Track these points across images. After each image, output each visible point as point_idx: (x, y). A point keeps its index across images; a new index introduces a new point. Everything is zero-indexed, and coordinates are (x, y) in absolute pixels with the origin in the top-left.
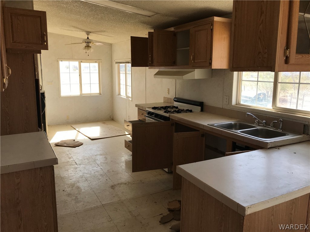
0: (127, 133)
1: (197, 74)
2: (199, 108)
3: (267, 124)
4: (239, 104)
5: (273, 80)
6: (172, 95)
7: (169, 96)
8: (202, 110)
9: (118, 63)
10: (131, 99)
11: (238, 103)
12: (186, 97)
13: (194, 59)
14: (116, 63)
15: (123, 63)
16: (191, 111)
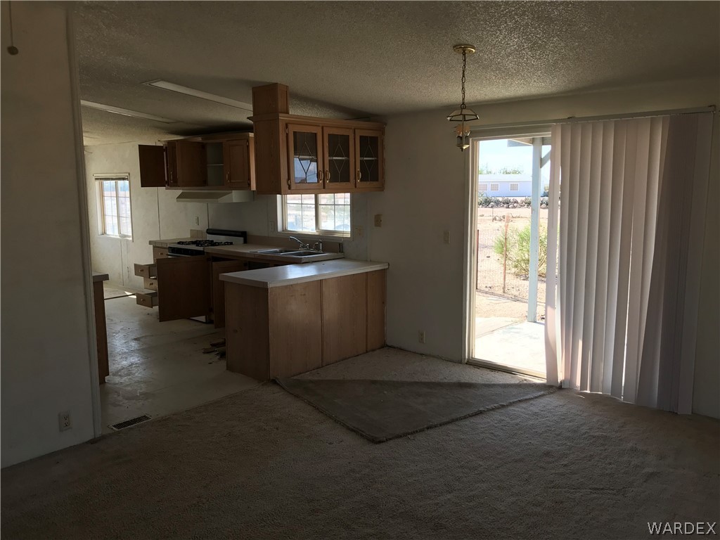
0: (128, 294)
1: (235, 196)
2: (242, 239)
3: (310, 247)
4: (286, 230)
5: (314, 203)
6: (203, 226)
7: (198, 228)
8: (245, 242)
9: (101, 179)
10: (131, 239)
11: (284, 230)
12: (224, 227)
13: (230, 178)
14: (96, 179)
15: (112, 179)
16: (231, 243)
